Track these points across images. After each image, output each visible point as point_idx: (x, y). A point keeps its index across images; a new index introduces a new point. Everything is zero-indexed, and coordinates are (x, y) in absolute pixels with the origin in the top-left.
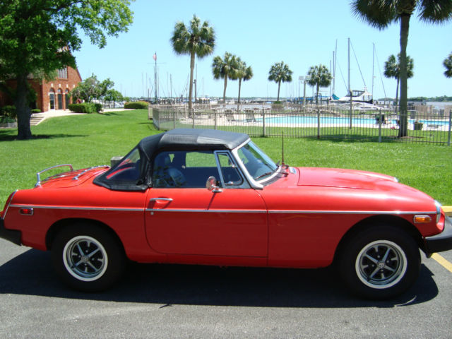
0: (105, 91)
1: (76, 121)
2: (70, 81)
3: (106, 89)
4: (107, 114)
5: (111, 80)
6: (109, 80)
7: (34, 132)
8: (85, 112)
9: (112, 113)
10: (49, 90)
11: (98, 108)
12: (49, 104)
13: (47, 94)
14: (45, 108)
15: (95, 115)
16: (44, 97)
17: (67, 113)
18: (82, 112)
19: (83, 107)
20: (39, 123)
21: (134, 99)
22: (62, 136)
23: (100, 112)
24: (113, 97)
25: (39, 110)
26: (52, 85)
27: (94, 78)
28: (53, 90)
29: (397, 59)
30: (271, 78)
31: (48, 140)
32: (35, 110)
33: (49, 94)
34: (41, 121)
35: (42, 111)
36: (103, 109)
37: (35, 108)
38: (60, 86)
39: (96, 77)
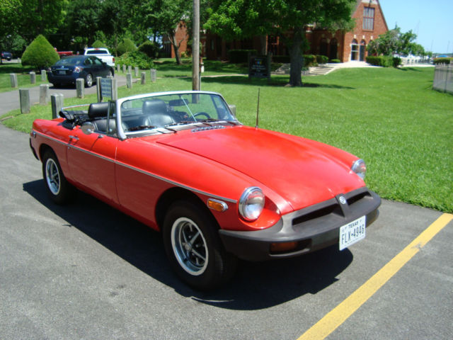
0: (407, 44)
1: (365, 74)
2: (375, 33)
3: (406, 42)
4: (406, 69)
5: (413, 33)
6: (410, 32)
8: (381, 65)
9: (411, 69)
10: (351, 40)
11: (396, 62)
12: (350, 55)
13: (349, 45)
14: (344, 59)
15: (391, 69)
16: (346, 48)
17: (364, 65)
18: (378, 65)
19: (380, 60)
20: (327, 73)
23: (399, 66)
25: (339, 61)
26: (355, 37)
27: (397, 30)
28: (355, 41)
32: (334, 60)
33: (351, 45)
34: (330, 71)
35: (342, 61)
36: (402, 63)
37: (336, 58)
38: (364, 37)
39: (399, 28)
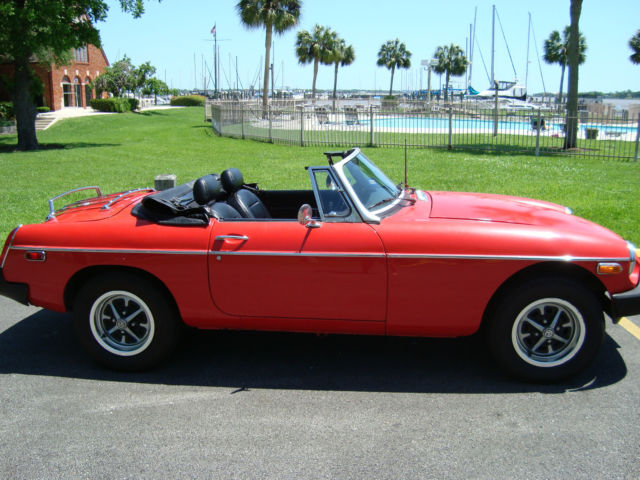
0: (143, 81)
2: (92, 66)
3: (144, 77)
4: (146, 114)
5: (151, 65)
6: (148, 64)
7: (41, 140)
8: (115, 111)
9: (154, 113)
10: (61, 78)
11: (134, 104)
12: (63, 99)
13: (59, 85)
14: (56, 105)
15: (129, 114)
16: (55, 88)
17: (88, 112)
18: (109, 111)
19: (112, 103)
20: (47, 127)
21: (184, 91)
22: (83, 145)
23: (137, 110)
24: (154, 89)
25: (48, 108)
26: (66, 72)
27: (127, 61)
28: (67, 78)
29: (562, 36)
30: (381, 63)
31: (62, 151)
32: (41, 108)
33: (62, 85)
34: (51, 124)
35: (52, 109)
36: (140, 106)
37: (42, 105)
38: (77, 72)
39: (129, 59)
